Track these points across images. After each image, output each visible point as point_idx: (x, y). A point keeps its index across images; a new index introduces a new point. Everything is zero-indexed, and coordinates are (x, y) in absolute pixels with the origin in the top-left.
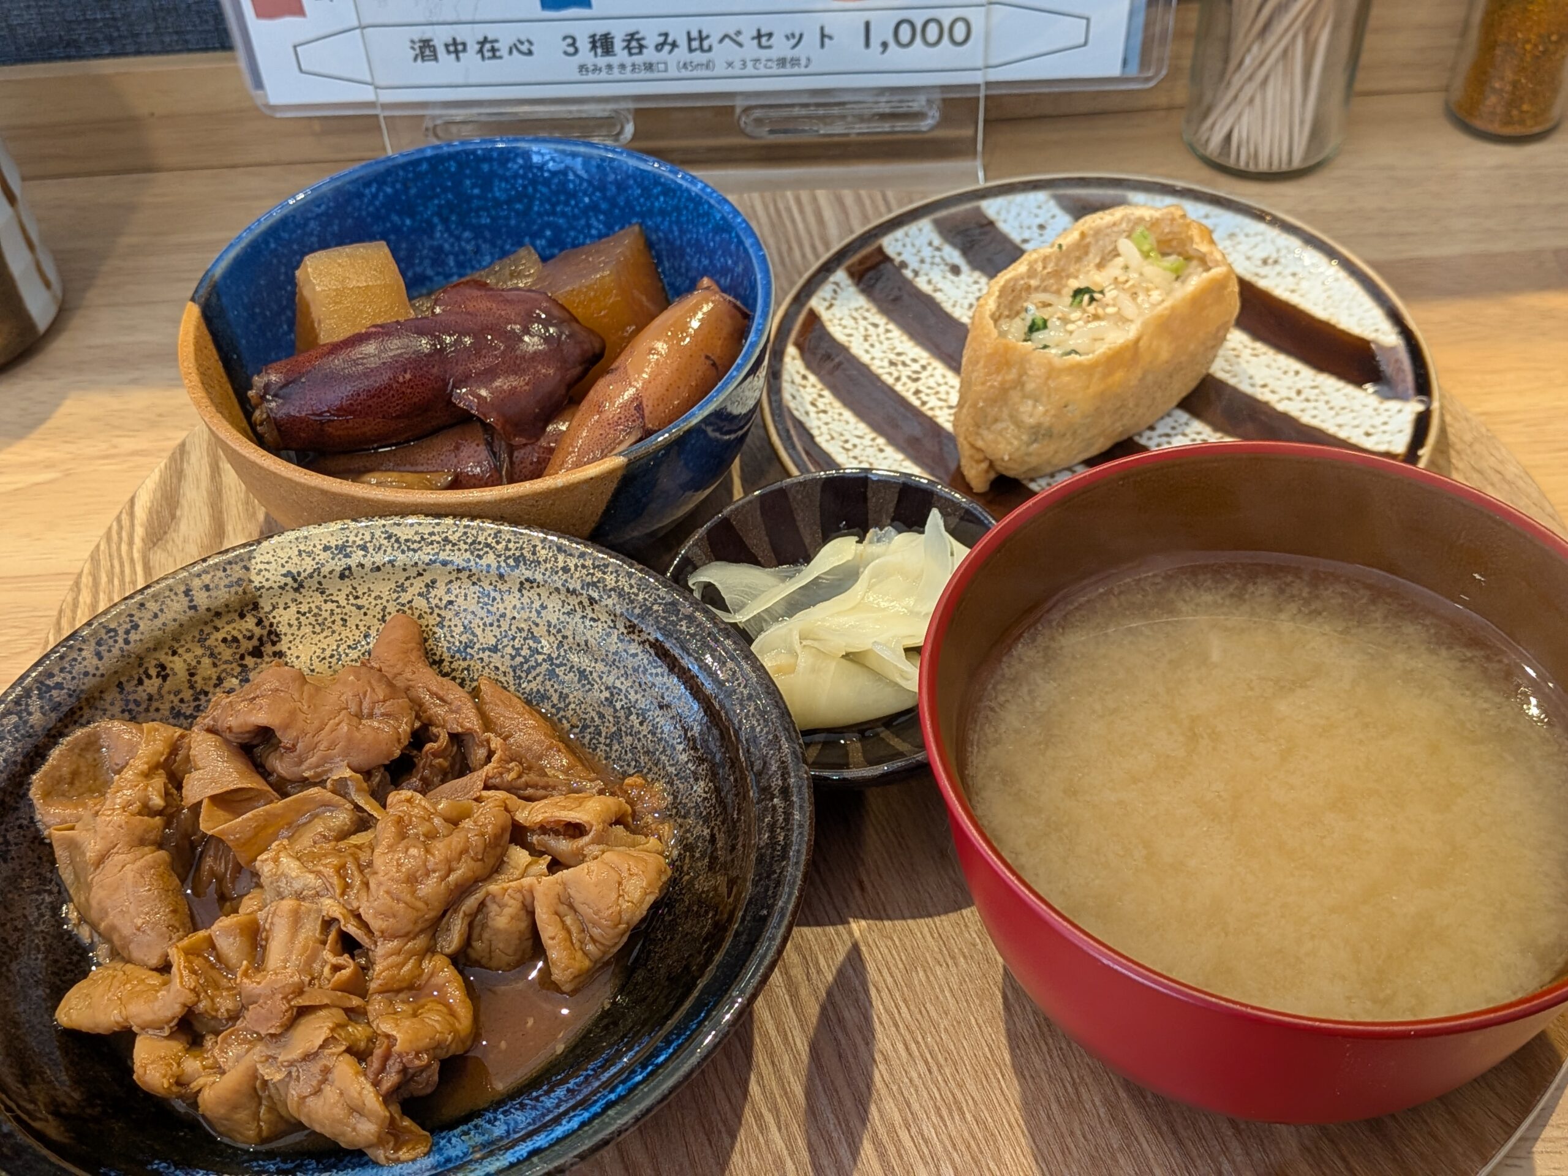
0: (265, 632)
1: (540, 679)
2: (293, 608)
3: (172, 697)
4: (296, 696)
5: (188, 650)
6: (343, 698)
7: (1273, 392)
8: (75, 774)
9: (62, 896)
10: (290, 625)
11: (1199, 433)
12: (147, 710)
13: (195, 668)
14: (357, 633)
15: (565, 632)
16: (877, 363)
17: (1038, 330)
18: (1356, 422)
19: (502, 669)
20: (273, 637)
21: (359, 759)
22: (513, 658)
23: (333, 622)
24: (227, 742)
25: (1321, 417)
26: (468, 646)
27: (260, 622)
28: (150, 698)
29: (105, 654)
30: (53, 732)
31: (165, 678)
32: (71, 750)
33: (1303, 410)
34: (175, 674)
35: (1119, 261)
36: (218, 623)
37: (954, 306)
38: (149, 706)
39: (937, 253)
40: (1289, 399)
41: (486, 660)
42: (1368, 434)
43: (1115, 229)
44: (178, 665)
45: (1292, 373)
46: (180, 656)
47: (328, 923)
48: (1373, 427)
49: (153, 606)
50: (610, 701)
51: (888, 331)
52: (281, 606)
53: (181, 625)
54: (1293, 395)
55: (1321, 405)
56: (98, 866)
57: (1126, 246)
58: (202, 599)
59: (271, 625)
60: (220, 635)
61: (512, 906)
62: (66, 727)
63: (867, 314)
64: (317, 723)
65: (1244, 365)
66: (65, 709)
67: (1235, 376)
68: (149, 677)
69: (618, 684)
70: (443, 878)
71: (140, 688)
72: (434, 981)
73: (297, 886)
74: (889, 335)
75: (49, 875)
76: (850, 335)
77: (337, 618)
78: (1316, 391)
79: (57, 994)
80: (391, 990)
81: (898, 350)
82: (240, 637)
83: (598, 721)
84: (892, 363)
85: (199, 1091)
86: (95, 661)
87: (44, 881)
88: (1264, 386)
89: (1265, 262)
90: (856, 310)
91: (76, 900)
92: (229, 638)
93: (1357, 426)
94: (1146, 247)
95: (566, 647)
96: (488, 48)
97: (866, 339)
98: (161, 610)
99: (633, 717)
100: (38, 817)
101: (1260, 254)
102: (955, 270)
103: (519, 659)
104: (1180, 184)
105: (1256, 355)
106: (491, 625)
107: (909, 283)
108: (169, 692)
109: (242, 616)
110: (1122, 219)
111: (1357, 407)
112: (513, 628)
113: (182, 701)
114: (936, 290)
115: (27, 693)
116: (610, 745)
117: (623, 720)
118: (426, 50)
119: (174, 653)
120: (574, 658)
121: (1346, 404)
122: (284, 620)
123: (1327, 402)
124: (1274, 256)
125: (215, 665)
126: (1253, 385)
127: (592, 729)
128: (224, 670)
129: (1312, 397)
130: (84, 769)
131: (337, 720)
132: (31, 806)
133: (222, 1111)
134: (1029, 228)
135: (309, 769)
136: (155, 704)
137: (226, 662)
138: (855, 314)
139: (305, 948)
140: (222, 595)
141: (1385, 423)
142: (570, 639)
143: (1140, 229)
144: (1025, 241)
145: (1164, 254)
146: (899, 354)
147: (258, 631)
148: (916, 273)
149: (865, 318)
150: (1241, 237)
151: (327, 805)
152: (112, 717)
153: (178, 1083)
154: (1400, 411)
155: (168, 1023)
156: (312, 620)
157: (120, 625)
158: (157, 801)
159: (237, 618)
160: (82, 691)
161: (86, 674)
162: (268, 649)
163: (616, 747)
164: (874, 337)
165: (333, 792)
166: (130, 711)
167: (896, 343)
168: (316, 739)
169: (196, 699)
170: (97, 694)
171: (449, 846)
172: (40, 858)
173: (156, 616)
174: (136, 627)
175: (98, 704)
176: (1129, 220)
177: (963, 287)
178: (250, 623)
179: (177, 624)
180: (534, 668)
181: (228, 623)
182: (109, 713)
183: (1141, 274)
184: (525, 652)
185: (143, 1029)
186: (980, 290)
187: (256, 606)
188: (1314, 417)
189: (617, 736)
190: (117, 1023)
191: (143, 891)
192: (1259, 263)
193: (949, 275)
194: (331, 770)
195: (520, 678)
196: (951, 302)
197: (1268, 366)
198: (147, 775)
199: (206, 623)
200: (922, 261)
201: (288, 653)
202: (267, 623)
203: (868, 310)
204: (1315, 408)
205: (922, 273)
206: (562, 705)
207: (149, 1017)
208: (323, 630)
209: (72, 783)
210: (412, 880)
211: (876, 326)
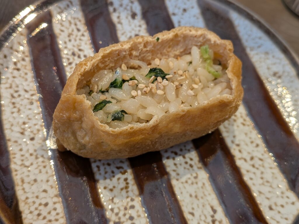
7: (240, 151)
11: (191, 159)
16: (66, 52)
17: (115, 87)
18: (269, 195)
25: (254, 181)
33: (248, 171)
35: (188, 58)
37: (123, 34)
39: (130, 4)
40: (245, 160)
42: (271, 208)
43: (196, 39)
45: (254, 145)
48: (276, 204)
51: (83, 35)
54: (248, 159)
55: (258, 173)
57: (195, 51)
63: (78, 23)
65: (235, 128)
67: (227, 132)
74: (82, 38)
76: (62, 31)
78: (260, 162)
81: (81, 48)
84: (74, 54)
88: (238, 145)
89: (275, 74)
90: (74, 19)
93: (268, 199)
94: (206, 56)
97: (69, 36)
101: (275, 69)
102: (134, 16)
104: (256, 16)
105: (244, 125)
107: (108, 15)
110: (201, 35)
111: (274, 186)
114: (120, 23)
121: (270, 180)
123: (262, 173)
124: (280, 73)
126: (233, 142)
129: (257, 166)
134: (179, 8)
138: (72, 21)
141: (282, 206)
143: (206, 46)
144: (174, 14)
145: (215, 63)
146: (80, 50)
148: (115, 10)
149: (76, 25)
150: (270, 56)
154: (293, 203)
164: (74, 37)
167: (83, 43)
176: (204, 38)
177: (133, 26)
183: (195, 70)
186: (139, 31)
188: (251, 179)
192: (272, 73)
193: (130, 18)
196: (123, 32)
197: (246, 134)
200: (121, 5)
203: (80, 21)
204: (254, 173)
205: (117, 12)
211: (78, 30)
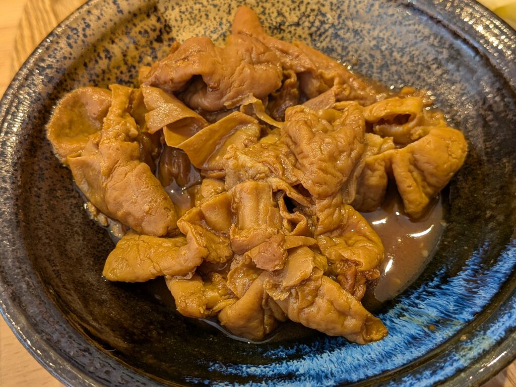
0: (162, 26)
1: (328, 39)
2: (177, 9)
3: (116, 70)
4: (212, 54)
5: (121, 40)
6: (240, 53)
8: (71, 122)
9: (80, 198)
10: (176, 20)
12: (103, 80)
13: (126, 51)
14: (215, 22)
15: (342, 8)
19: (303, 36)
20: (167, 29)
21: (258, 91)
22: (310, 28)
23: (201, 17)
24: (166, 91)
26: (282, 23)
27: (159, 20)
28: (104, 72)
29: (74, 45)
30: (53, 96)
31: (110, 58)
32: (65, 107)
34: (115, 56)
36: (136, 21)
38: (104, 77)
41: (293, 32)
46: (117, 44)
47: (276, 193)
49: (96, 12)
50: (377, 47)
52: (170, 8)
53: (115, 24)
56: (109, 176)
59: (166, 21)
60: (137, 29)
61: (380, 171)
62: (59, 93)
64: (229, 69)
66: (56, 80)
68: (101, 58)
69: (381, 35)
70: (349, 155)
71: (97, 66)
72: (350, 221)
73: (251, 172)
75: (70, 187)
77: (203, 14)
79: (100, 260)
80: (328, 231)
82: (149, 30)
83: (369, 59)
85: (220, 312)
86: (69, 49)
87: (69, 191)
91: (92, 200)
92: (142, 31)
95: (343, 17)
98: (102, 14)
99: (395, 54)
100: (55, 151)
103: (314, 29)
106: (294, 9)
108: (114, 68)
109: (148, 16)
112: (309, 10)
113: (122, 73)
115: (31, 72)
116: (381, 73)
117: (388, 56)
119: (113, 42)
120: (349, 23)
122: (173, 17)
125: (137, 49)
127: (367, 65)
128: (143, 52)
130: (76, 119)
131: (241, 67)
132: (49, 144)
133: (242, 323)
135: (227, 100)
136: (107, 76)
137: (143, 46)
139: (267, 211)
140: (136, 3)
142: (346, 11)
147: (158, 25)
151: (244, 123)
152: (85, 85)
153: (208, 308)
155: (190, 270)
156: (189, 16)
157: (78, 26)
158: (134, 131)
159: (146, 18)
160: (65, 69)
161: (65, 58)
162: (165, 37)
163: (385, 73)
165: (246, 113)
166: (94, 81)
168: (231, 80)
169: (130, 71)
170: (73, 71)
171: (346, 135)
172: (62, 177)
173: (99, 18)
174: (88, 26)
175: (74, 76)
178: (153, 20)
179: (112, 23)
180: (324, 33)
181: (141, 21)
182: (82, 83)
184: (317, 23)
185: (173, 276)
187: (156, 9)
189: (385, 66)
190: (153, 274)
191: (143, 188)
194: (242, 100)
195: (315, 40)
198: (122, 116)
199: (129, 22)
201: (177, 38)
202: (163, 20)
206: (344, 54)
207: (177, 268)
208: (195, 22)
209: (70, 128)
210: (333, 158)
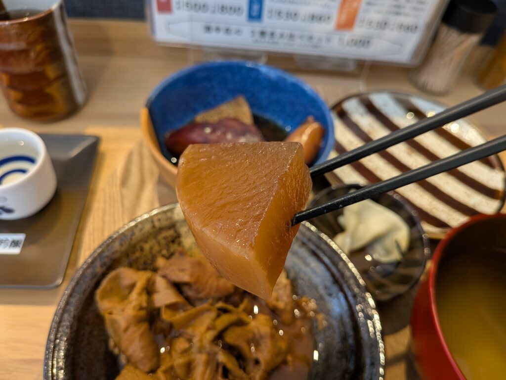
5: (151, 241)
8: (112, 289)
13: (152, 248)
20: (179, 236)
29: (124, 244)
34: (146, 250)
36: (162, 232)
44: (147, 247)
53: (150, 233)
56: (125, 332)
58: (157, 224)
60: (162, 236)
66: (109, 264)
82: (169, 236)
86: (120, 246)
92: (165, 236)
96: (228, 30)
115: (95, 259)
118: (208, 29)
119: (146, 242)
122: (184, 230)
130: (114, 287)
140: (165, 223)
147: (174, 234)
158: (145, 304)
159: (168, 230)
161: (117, 252)
175: (120, 262)
178: (172, 231)
181: (165, 232)
187: (175, 226)
198: (140, 294)
199: (158, 232)
202: (177, 232)
209: (110, 292)
